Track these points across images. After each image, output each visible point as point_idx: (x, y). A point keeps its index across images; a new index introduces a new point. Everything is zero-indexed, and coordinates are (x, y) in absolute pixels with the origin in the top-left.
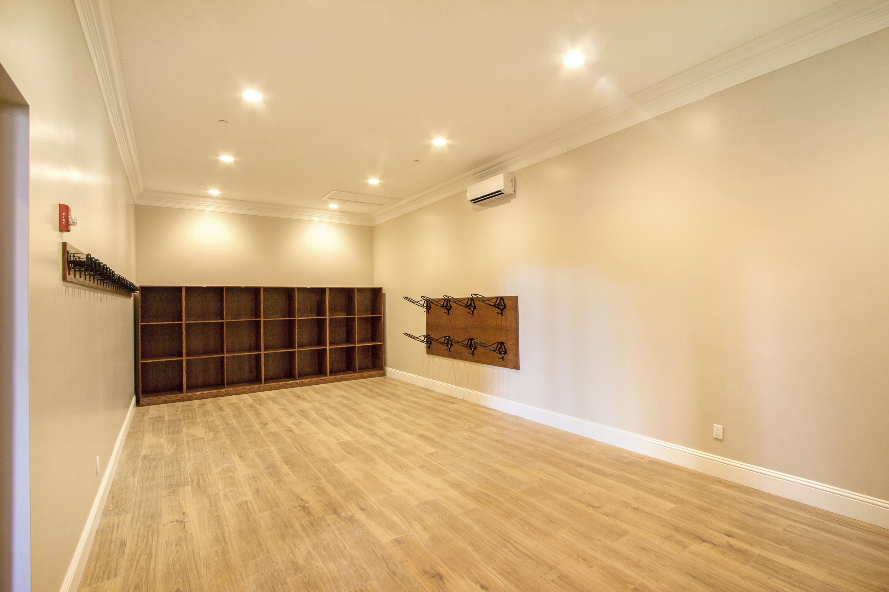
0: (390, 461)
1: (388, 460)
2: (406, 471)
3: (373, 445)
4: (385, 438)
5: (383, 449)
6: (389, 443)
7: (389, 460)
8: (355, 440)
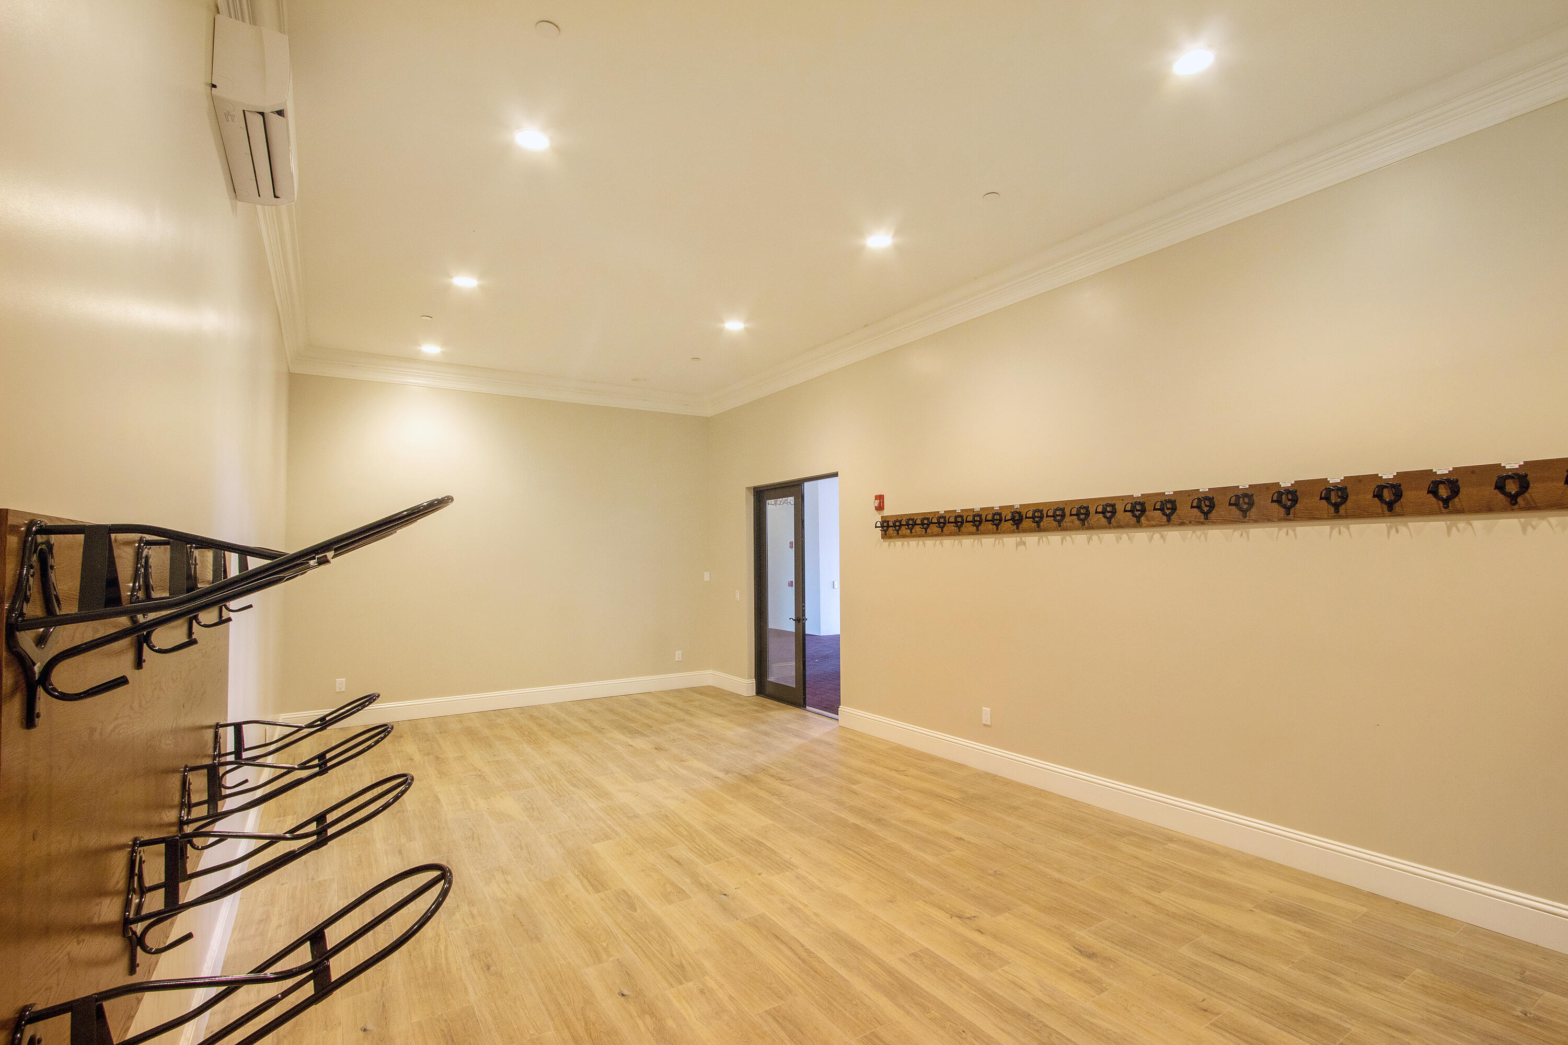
0: (683, 826)
1: (686, 830)
2: (660, 811)
3: (717, 860)
4: (688, 880)
5: (696, 851)
6: (680, 864)
7: (685, 828)
8: (759, 877)
